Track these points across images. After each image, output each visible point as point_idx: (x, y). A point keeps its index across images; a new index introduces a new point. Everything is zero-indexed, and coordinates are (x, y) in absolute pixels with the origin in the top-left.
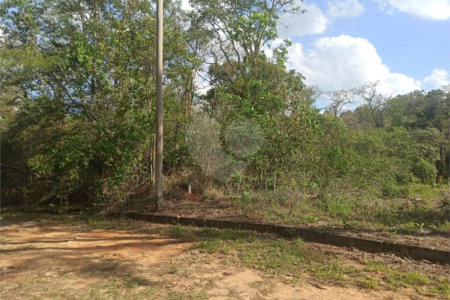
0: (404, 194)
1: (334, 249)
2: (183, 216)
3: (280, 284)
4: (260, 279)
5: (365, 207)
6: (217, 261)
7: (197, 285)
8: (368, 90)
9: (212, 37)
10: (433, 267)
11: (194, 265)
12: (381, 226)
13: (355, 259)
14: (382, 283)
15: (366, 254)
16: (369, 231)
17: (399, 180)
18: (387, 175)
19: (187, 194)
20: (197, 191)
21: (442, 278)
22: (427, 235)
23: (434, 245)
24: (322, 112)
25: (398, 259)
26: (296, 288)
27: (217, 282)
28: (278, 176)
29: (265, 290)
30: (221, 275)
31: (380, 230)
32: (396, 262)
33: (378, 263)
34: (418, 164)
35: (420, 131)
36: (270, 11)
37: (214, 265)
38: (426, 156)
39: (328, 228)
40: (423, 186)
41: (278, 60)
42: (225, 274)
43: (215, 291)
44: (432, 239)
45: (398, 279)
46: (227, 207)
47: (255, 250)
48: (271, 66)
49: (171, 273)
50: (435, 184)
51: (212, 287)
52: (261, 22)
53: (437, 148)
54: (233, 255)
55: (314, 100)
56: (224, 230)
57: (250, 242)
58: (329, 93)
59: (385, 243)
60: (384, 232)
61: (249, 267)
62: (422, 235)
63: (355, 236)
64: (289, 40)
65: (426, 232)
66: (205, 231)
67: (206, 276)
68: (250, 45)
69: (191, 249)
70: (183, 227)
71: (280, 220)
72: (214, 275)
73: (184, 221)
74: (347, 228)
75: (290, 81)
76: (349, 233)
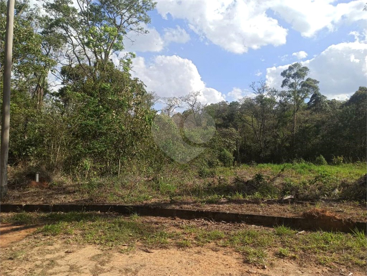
0: (212, 174)
1: (162, 219)
2: (28, 203)
3: (116, 254)
4: (99, 252)
5: (186, 186)
6: (60, 242)
7: (37, 266)
8: (192, 98)
9: (66, 41)
10: (227, 226)
11: (37, 248)
12: (196, 198)
13: (176, 226)
14: (194, 241)
15: (184, 220)
16: (188, 203)
17: (211, 164)
18: (202, 161)
19: (33, 182)
20: (45, 179)
21: (232, 233)
22: (225, 203)
23: (229, 210)
24: (159, 113)
25: (206, 222)
26: (130, 255)
27: (59, 261)
28: (123, 164)
29: (103, 261)
30: (63, 254)
31: (195, 202)
32: (204, 225)
33: (192, 227)
34: (222, 153)
35: (224, 130)
36: (119, 27)
37: (57, 246)
38: (228, 147)
39: (159, 204)
40: (225, 168)
41: (124, 69)
42: (67, 252)
43: (56, 269)
44: (227, 205)
45: (205, 237)
46: (74, 192)
47: (96, 228)
48: (118, 72)
49: (11, 259)
50: (232, 167)
51: (53, 266)
52: (110, 34)
53: (235, 142)
54: (76, 235)
55: (153, 104)
56: (70, 213)
57: (93, 221)
58: (164, 99)
59: (198, 211)
60: (197, 204)
61: (90, 243)
62: (222, 203)
63: (177, 208)
64: (134, 53)
65: (225, 201)
66: (51, 216)
67: (49, 256)
68: (101, 53)
69: (34, 233)
70: (28, 214)
71: (121, 200)
72: (57, 254)
73: (29, 208)
74: (172, 202)
75: (133, 86)
76: (173, 206)
